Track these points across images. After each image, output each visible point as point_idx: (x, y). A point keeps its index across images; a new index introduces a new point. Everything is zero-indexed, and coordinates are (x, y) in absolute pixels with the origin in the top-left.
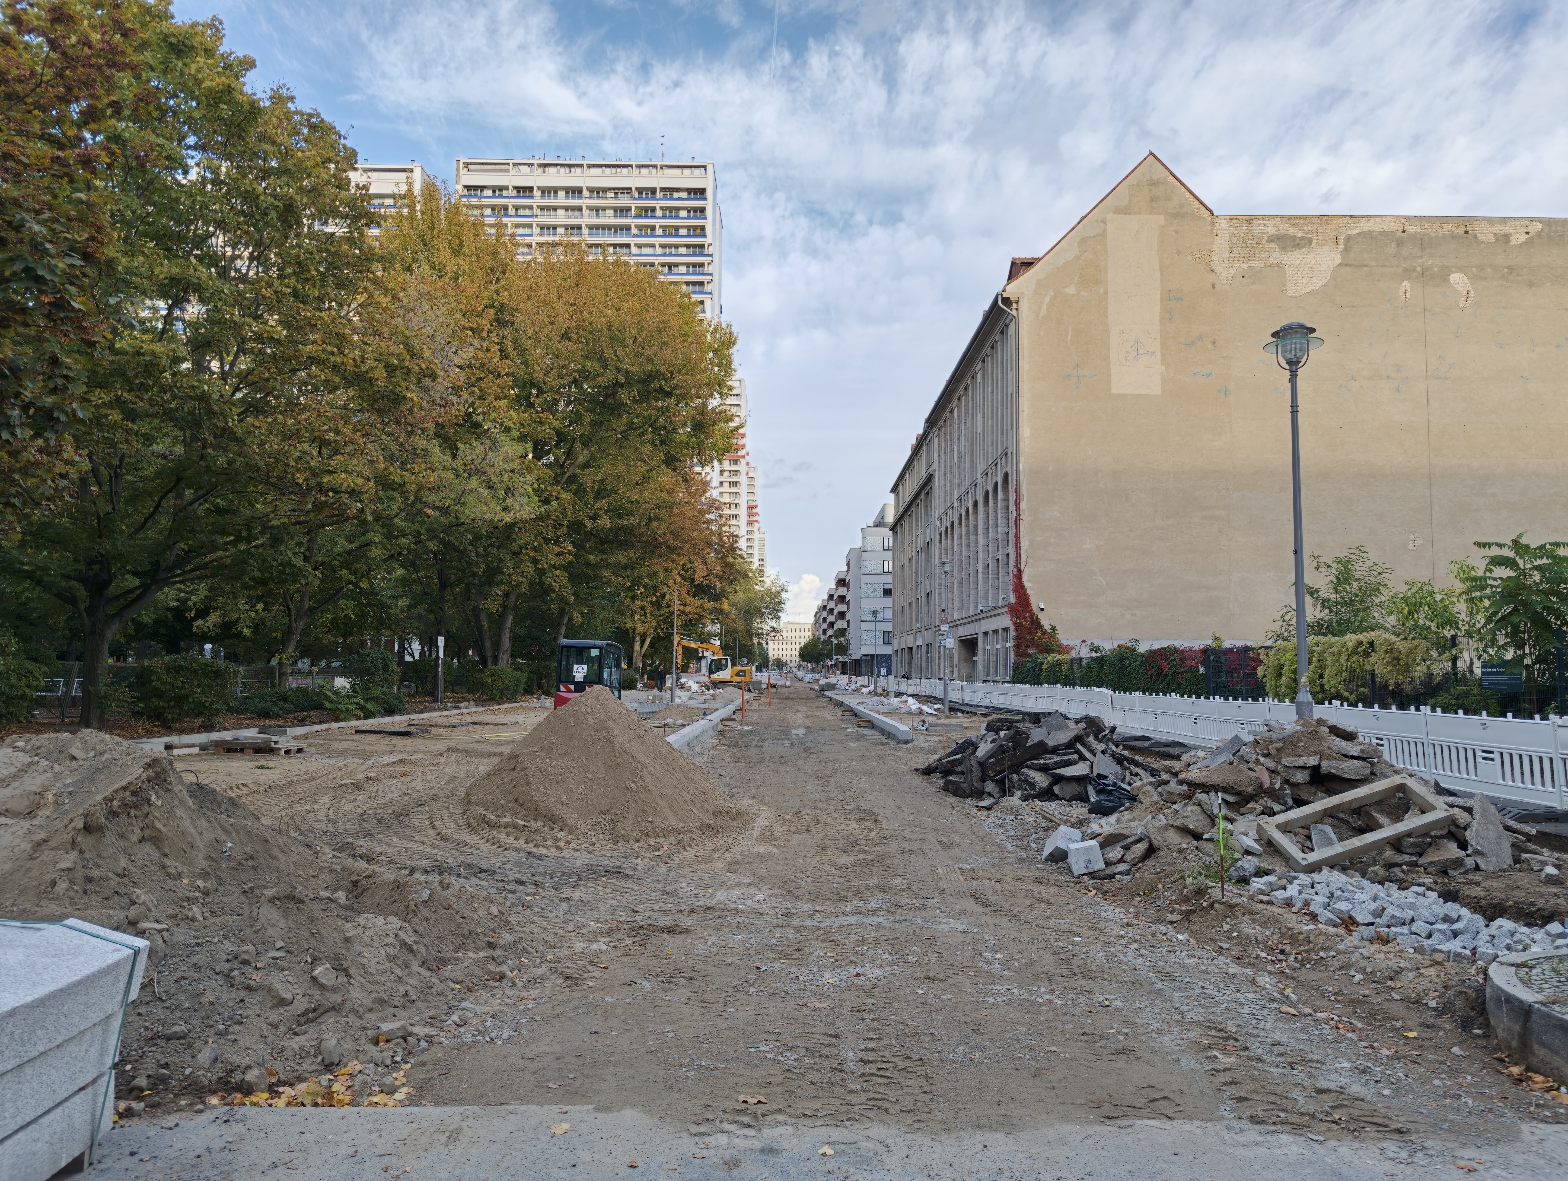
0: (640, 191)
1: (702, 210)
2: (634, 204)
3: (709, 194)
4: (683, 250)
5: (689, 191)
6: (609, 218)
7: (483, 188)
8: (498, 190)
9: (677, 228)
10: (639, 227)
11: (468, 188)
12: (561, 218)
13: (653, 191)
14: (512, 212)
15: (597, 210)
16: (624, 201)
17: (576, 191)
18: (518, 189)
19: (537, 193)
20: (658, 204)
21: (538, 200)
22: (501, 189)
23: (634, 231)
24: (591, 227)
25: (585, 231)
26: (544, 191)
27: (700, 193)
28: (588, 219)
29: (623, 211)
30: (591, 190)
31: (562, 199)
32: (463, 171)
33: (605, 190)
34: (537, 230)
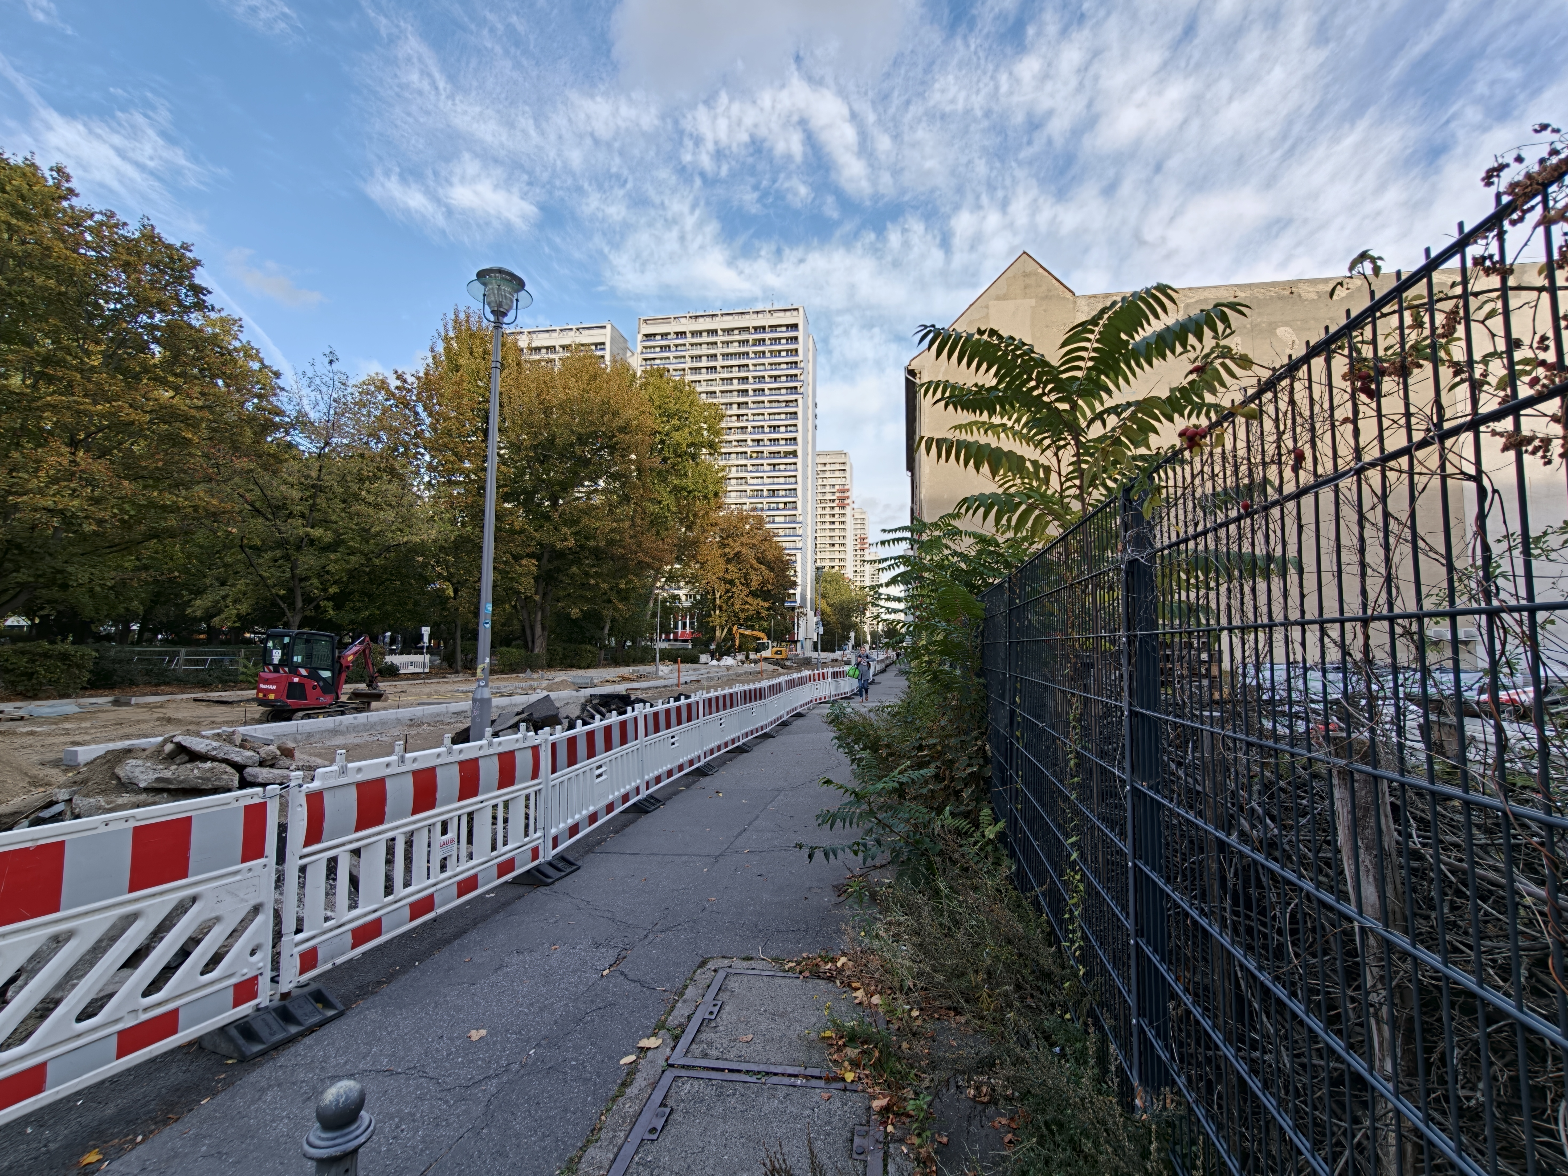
0: (755, 328)
1: (796, 338)
2: (751, 337)
3: (800, 327)
4: (783, 366)
5: (787, 326)
6: (735, 348)
7: (655, 335)
8: (664, 335)
9: (780, 351)
10: (755, 353)
11: (646, 335)
12: (705, 350)
13: (764, 328)
14: (673, 348)
15: (728, 343)
16: (744, 336)
17: (714, 332)
18: (677, 333)
19: (689, 335)
20: (766, 336)
21: (689, 339)
22: (667, 334)
23: (752, 355)
24: (723, 355)
25: (720, 357)
26: (693, 333)
27: (795, 326)
28: (720, 350)
29: (745, 342)
30: (723, 330)
31: (705, 338)
32: (643, 326)
33: (733, 330)
34: (688, 359)
